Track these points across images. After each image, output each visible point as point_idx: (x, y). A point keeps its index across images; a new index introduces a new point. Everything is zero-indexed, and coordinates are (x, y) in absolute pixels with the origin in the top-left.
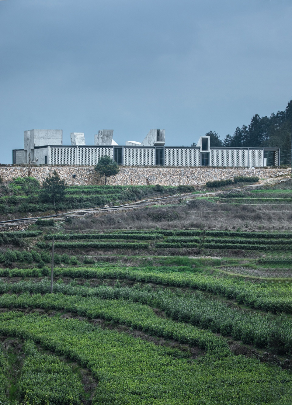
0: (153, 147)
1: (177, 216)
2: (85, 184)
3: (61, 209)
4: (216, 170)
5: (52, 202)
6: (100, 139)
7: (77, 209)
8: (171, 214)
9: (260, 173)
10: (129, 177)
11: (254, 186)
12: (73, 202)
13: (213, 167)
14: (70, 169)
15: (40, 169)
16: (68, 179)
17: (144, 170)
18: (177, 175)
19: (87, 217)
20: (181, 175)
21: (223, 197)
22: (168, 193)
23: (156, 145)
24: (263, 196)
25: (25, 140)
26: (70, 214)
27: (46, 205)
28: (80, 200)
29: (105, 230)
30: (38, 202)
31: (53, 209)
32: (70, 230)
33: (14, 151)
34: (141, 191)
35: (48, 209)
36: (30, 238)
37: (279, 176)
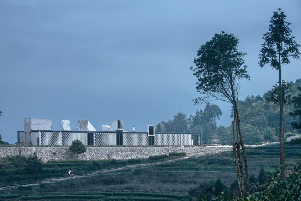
0: (115, 132)
1: (123, 180)
2: (62, 159)
3: (38, 178)
4: (157, 148)
5: (33, 173)
6: (79, 126)
7: (51, 177)
8: (118, 179)
9: (187, 150)
10: (95, 153)
11: (182, 158)
12: (49, 173)
13: (156, 146)
14: (51, 149)
15: (29, 148)
16: (50, 155)
17: (106, 149)
18: (130, 152)
19: (56, 183)
20: (133, 151)
21: (159, 166)
22: (121, 164)
23: (117, 131)
24: (186, 165)
25: (25, 125)
26: (45, 181)
27: (27, 176)
28: (54, 172)
29: (67, 192)
30: (22, 173)
31: (33, 178)
32: (43, 193)
33: (19, 132)
34: (101, 164)
35: (29, 178)
36: (12, 199)
37: (201, 152)
